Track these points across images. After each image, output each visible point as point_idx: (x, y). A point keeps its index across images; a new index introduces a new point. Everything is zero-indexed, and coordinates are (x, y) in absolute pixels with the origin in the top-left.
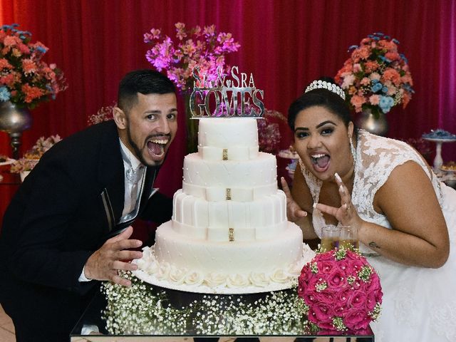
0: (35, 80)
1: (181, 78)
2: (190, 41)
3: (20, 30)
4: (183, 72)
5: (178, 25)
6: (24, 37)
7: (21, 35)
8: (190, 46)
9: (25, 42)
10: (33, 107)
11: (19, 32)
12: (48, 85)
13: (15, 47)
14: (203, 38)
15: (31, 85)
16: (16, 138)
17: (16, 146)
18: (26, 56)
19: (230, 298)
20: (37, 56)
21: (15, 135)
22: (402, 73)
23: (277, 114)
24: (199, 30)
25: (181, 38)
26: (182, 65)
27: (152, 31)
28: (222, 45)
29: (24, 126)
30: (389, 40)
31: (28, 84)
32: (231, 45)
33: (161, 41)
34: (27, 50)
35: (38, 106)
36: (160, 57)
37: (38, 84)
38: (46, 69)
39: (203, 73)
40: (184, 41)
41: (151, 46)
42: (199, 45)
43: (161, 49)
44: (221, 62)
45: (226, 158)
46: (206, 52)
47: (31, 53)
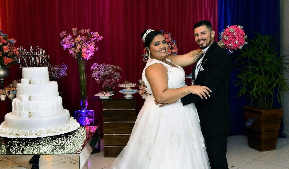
0: (9, 55)
1: (75, 52)
2: (80, 36)
3: (3, 33)
4: (75, 50)
5: (73, 29)
6: (4, 36)
7: (3, 35)
8: (78, 38)
9: (5, 38)
10: (8, 67)
11: (2, 34)
12: (16, 58)
14: (86, 34)
15: (7, 57)
16: (3, 80)
17: (2, 84)
18: (5, 44)
19: (23, 140)
20: (11, 45)
22: (172, 48)
23: (118, 67)
24: (83, 31)
25: (75, 35)
26: (75, 47)
27: (63, 32)
28: (94, 37)
29: (5, 75)
30: (166, 34)
31: (6, 57)
32: (98, 37)
33: (66, 36)
34: (5, 42)
35: (11, 66)
36: (66, 43)
37: (10, 57)
38: (14, 50)
39: (84, 50)
40: (77, 36)
41: (63, 39)
42: (84, 38)
43: (67, 40)
44: (93, 45)
45: (30, 83)
46: (88, 40)
47: (8, 43)
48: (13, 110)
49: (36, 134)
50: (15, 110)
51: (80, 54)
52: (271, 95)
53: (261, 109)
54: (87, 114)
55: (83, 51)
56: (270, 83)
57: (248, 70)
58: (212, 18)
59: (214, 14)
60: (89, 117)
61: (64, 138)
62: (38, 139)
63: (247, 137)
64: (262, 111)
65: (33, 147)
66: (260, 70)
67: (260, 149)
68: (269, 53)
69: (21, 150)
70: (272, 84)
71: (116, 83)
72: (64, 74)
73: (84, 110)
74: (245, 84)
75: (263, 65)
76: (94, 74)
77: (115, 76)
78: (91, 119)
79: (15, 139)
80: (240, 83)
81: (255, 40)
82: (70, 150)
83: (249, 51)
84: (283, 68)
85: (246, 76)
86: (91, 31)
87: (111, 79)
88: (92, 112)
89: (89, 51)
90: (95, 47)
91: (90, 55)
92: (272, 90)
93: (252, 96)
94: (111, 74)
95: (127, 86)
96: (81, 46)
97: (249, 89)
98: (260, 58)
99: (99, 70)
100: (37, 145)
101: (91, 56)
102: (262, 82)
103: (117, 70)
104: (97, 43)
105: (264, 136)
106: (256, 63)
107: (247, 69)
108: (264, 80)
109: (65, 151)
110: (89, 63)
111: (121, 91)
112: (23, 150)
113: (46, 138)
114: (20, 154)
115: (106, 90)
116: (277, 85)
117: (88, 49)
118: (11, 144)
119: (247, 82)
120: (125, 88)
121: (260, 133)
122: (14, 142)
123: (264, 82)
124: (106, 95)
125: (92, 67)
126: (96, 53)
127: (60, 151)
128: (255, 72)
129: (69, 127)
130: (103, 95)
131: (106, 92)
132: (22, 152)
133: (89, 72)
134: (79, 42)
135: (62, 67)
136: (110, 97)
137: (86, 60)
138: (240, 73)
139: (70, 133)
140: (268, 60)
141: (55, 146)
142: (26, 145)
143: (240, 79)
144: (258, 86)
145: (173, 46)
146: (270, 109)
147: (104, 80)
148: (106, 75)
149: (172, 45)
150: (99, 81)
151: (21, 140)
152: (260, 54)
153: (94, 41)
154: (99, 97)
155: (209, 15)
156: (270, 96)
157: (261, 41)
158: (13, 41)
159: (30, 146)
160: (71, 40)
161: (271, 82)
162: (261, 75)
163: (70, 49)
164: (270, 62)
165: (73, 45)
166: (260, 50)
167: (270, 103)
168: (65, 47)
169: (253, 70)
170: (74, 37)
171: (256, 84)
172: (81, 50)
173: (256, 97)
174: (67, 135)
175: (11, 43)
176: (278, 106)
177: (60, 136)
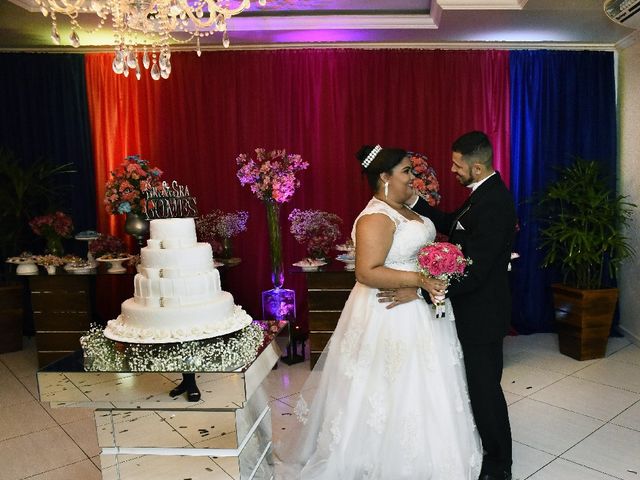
1: (260, 190)
2: (269, 162)
4: (261, 186)
5: (257, 150)
6: (143, 164)
7: (140, 163)
8: (266, 166)
9: (143, 168)
11: (139, 161)
13: (135, 172)
14: (279, 159)
16: (141, 240)
18: (144, 178)
20: (153, 179)
21: (140, 237)
22: (428, 183)
23: (335, 216)
24: (275, 153)
25: (260, 160)
26: (261, 181)
27: (241, 155)
28: (293, 164)
29: (145, 231)
30: (418, 157)
32: (301, 164)
33: (246, 163)
34: (144, 174)
36: (246, 175)
39: (276, 186)
40: (263, 162)
41: (240, 167)
42: (276, 165)
43: (246, 169)
44: (292, 177)
45: (162, 247)
46: (283, 169)
47: (147, 176)
48: (135, 295)
49: (172, 337)
50: (139, 294)
51: (269, 192)
52: (599, 265)
53: (581, 288)
54: (283, 296)
55: (274, 187)
56: (595, 243)
57: (561, 221)
58: (500, 130)
59: (504, 122)
60: (287, 302)
61: (222, 343)
62: (175, 344)
63: (556, 336)
64: (584, 292)
65: (166, 358)
66: (580, 222)
67: (578, 357)
68: (597, 191)
69: (146, 363)
70: (600, 247)
71: (331, 244)
72: (243, 227)
73: (277, 290)
74: (554, 245)
75: (586, 213)
76: (295, 228)
77: (330, 230)
78: (290, 306)
79: (135, 345)
80: (547, 243)
81: (572, 168)
82: (233, 364)
83: (562, 187)
84: (619, 217)
85: (557, 232)
86: (287, 153)
87: (322, 236)
88: (291, 293)
89: (284, 189)
90: (295, 181)
91: (286, 195)
92: (600, 256)
93: (567, 265)
94: (322, 228)
95: (349, 249)
96: (271, 179)
97: (562, 253)
98: (580, 201)
99: (302, 220)
100: (173, 356)
101: (289, 197)
102: (583, 243)
103: (332, 222)
104: (298, 174)
105: (585, 334)
106: (573, 209)
107: (558, 220)
108: (587, 239)
109: (224, 366)
110: (285, 208)
111: (339, 258)
112: (150, 363)
113: (188, 343)
114: (145, 371)
115: (314, 256)
116: (609, 247)
117: (283, 184)
118: (130, 353)
119: (558, 241)
120: (346, 252)
121: (579, 329)
122: (133, 349)
123: (586, 241)
124: (313, 265)
125: (291, 215)
126: (297, 190)
127: (214, 367)
128: (571, 224)
129: (232, 324)
130: (308, 265)
131: (314, 259)
132: (148, 367)
133: (285, 224)
134: (268, 173)
135: (240, 216)
136: (319, 267)
137: (279, 203)
138: (546, 226)
139: (233, 335)
140: (594, 204)
141: (205, 358)
142: (155, 355)
143: (545, 236)
144: (575, 250)
145: (429, 178)
146: (596, 288)
147: (311, 237)
148: (314, 230)
149: (427, 176)
150: (302, 241)
151: (145, 348)
152: (581, 193)
153: (294, 171)
154: (301, 268)
155: (494, 124)
156: (598, 267)
157: (584, 171)
158: (158, 172)
159: (162, 357)
160: (254, 168)
161: (598, 242)
162: (581, 229)
163: (253, 184)
164: (597, 208)
165: (258, 178)
166: (581, 187)
167: (597, 278)
168: (244, 181)
169: (568, 220)
170: (259, 164)
171: (573, 245)
172: (270, 186)
173: (573, 267)
174: (226, 338)
175: (154, 176)
176: (612, 282)
177: (213, 340)
